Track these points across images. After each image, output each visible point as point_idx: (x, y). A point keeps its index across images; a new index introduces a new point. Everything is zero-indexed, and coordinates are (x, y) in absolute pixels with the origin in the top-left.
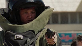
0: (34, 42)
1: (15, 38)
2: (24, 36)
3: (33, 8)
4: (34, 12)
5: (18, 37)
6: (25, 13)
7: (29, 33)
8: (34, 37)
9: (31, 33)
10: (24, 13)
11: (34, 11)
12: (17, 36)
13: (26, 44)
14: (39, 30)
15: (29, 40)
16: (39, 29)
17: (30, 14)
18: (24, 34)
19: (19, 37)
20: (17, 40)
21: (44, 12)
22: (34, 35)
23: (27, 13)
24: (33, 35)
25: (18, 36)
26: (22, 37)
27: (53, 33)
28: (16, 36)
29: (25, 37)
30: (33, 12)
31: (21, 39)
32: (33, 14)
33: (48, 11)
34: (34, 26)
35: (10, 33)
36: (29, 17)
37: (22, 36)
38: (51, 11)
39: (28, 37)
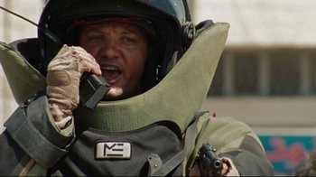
1: (100, 154)
2: (135, 144)
5: (109, 148)
7: (158, 131)
8: (178, 149)
12: (106, 146)
15: (159, 159)
18: (135, 137)
19: (116, 147)
22: (178, 141)
24: (174, 141)
25: (110, 144)
31: (124, 156)
37: (127, 145)
39: (151, 150)
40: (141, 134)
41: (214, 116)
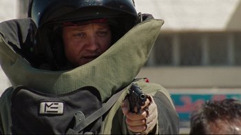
0: (98, 121)
1: (42, 111)
2: (67, 104)
3: (101, 21)
4: (106, 33)
5: (48, 107)
6: (79, 35)
9: (87, 96)
10: (75, 35)
11: (104, 30)
12: (46, 105)
13: (72, 128)
14: (115, 87)
16: (115, 84)
17: (93, 40)
18: (67, 98)
19: (53, 106)
20: (47, 117)
21: (132, 32)
22: (98, 100)
23: (84, 34)
24: (95, 101)
25: (49, 104)
26: (60, 108)
27: (143, 96)
28: (43, 104)
29: (70, 108)
30: (102, 33)
31: (59, 112)
32: (100, 37)
33: (143, 30)
34: (98, 75)
35: (28, 97)
36: (88, 49)
37: (61, 105)
38: (154, 28)
40: (71, 96)
41: (147, 81)
